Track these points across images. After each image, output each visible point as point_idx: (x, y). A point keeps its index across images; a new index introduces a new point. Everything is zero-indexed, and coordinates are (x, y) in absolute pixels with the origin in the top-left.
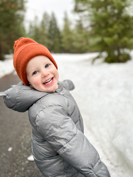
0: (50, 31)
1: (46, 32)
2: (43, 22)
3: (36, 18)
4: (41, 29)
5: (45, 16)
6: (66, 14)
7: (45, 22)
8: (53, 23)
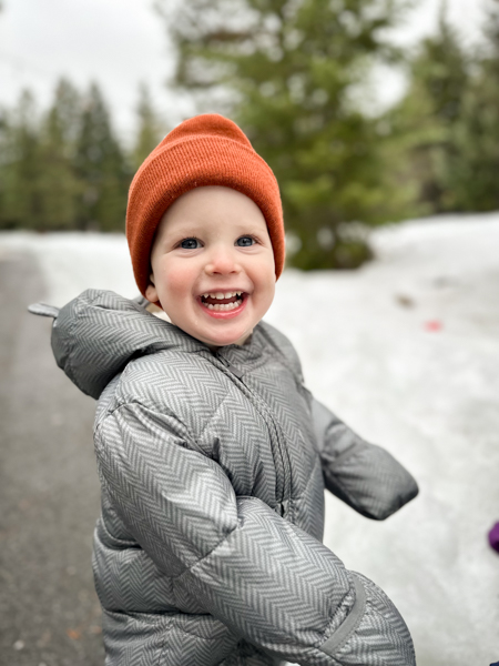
0: (83, 149)
1: (69, 151)
2: (54, 115)
3: (27, 97)
4: (45, 141)
5: (64, 91)
6: (144, 91)
7: (63, 115)
8: (95, 120)
